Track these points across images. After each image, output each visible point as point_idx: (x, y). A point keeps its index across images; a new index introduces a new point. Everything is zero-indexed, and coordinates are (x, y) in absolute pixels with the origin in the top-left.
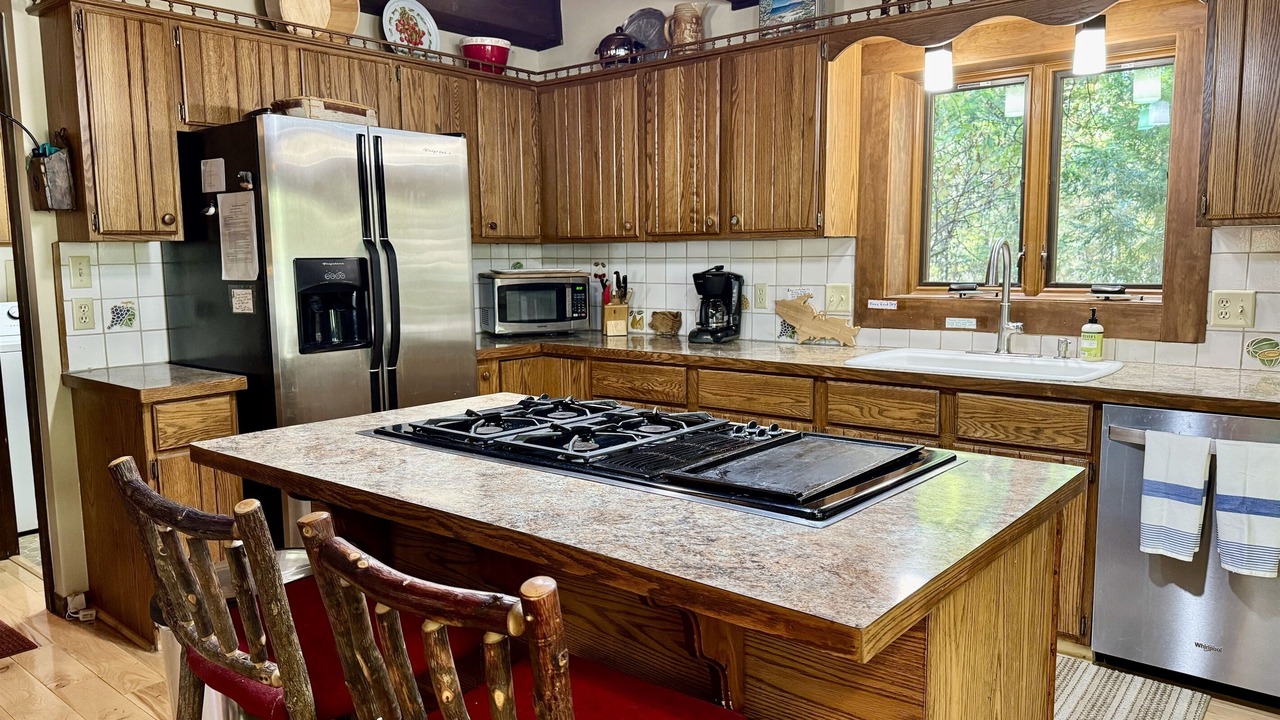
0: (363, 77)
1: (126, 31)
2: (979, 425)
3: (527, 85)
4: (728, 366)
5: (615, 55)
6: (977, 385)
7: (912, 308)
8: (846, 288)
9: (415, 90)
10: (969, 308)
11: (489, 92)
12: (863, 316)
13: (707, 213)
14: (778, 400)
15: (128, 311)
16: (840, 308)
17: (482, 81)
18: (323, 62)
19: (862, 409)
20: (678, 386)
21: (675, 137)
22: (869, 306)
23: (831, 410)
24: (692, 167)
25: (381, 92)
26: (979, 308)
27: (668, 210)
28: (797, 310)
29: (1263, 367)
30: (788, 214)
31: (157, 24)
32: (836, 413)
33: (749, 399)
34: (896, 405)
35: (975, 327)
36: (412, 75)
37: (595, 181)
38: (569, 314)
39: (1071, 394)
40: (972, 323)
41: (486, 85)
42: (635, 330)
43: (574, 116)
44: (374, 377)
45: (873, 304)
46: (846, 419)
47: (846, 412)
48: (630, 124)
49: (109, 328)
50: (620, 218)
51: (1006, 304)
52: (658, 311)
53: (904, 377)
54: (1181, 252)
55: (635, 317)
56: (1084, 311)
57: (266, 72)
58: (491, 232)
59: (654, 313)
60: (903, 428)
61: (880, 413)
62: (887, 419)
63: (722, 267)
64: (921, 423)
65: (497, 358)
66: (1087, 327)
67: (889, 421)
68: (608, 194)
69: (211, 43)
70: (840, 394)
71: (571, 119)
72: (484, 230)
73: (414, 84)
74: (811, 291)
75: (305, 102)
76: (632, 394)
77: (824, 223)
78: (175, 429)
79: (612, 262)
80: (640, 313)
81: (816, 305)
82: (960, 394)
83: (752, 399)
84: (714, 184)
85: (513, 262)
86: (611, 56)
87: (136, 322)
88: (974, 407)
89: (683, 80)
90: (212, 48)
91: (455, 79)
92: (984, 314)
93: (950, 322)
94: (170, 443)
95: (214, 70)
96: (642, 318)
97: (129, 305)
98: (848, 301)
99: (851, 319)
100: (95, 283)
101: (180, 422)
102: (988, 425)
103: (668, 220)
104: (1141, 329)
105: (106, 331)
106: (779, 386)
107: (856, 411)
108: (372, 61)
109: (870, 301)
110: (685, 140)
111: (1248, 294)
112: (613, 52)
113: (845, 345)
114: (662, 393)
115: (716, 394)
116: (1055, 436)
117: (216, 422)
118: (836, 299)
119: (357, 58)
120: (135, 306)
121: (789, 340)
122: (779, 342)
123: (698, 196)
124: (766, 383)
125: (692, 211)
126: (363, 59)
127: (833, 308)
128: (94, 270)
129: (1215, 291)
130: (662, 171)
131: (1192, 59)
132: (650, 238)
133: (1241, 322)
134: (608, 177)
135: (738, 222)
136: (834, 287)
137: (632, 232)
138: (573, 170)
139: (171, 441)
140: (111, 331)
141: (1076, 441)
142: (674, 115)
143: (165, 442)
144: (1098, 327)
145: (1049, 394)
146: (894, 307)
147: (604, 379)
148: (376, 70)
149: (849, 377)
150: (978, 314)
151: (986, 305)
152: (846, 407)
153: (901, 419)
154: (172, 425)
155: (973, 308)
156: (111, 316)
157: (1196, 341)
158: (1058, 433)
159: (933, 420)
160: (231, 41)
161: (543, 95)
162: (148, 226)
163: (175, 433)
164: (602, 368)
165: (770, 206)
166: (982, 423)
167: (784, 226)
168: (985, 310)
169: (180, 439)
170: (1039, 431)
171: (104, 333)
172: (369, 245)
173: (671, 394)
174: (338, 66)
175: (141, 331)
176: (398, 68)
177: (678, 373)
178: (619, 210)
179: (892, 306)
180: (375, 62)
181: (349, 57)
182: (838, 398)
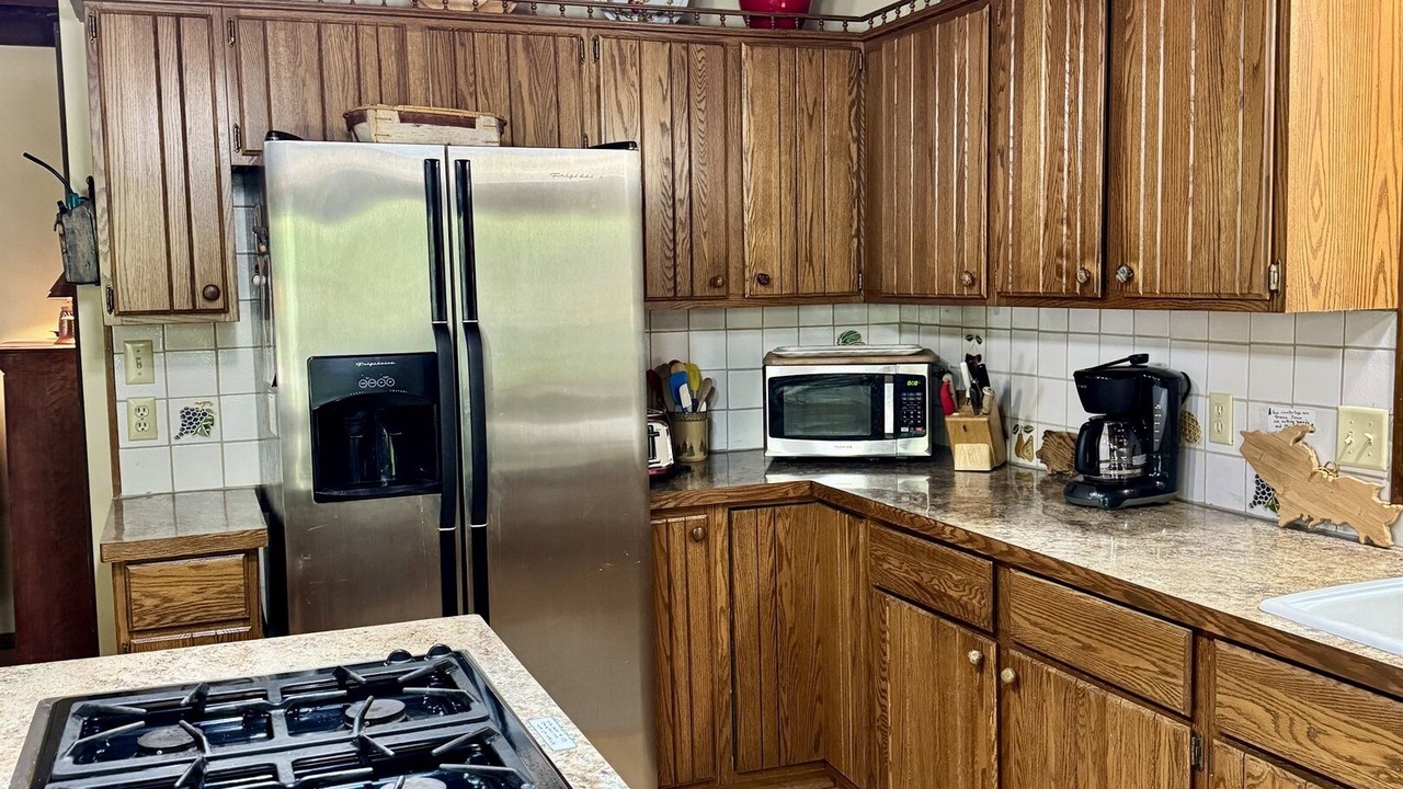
0: (533, 63)
1: (156, 33)
3: (844, 40)
4: (1050, 573)
8: (1377, 419)
9: (624, 71)
11: (764, 59)
13: (1083, 259)
14: (1132, 662)
15: (205, 414)
16: (1364, 460)
17: (751, 45)
18: (463, 45)
19: (1276, 717)
20: (979, 596)
21: (1037, 115)
23: (1224, 706)
24: (1061, 170)
25: (563, 81)
27: (1026, 252)
28: (1280, 455)
30: (1215, 267)
31: (202, 16)
32: (1230, 714)
33: (1085, 647)
34: (1343, 726)
36: (620, 49)
37: (929, 198)
38: (889, 427)
41: (758, 51)
42: (1021, 461)
43: (904, 89)
44: (447, 540)
46: (1247, 732)
47: (1248, 717)
48: (976, 96)
49: (177, 438)
50: (961, 264)
52: (1054, 429)
53: (1353, 666)
55: (1020, 435)
57: (368, 68)
58: (761, 290)
59: (1048, 433)
60: (1355, 782)
61: (1311, 736)
62: (1323, 754)
63: (1145, 358)
65: (724, 505)
67: (1328, 758)
68: (945, 222)
69: (282, 35)
70: (1239, 675)
71: (901, 94)
72: (747, 285)
73: (623, 63)
74: (1311, 417)
75: (370, 114)
77: (1284, 286)
78: (156, 602)
79: (991, 337)
80: (1028, 429)
81: (1320, 449)
83: (1091, 647)
84: (1092, 204)
85: (840, 331)
87: (214, 430)
89: (1050, 8)
90: (282, 42)
91: (699, 47)
94: (147, 622)
95: (285, 74)
96: (1031, 440)
97: (207, 407)
98: (1380, 447)
100: (159, 374)
101: (164, 591)
103: (1024, 269)
105: (173, 441)
107: (1267, 720)
108: (548, 35)
110: (1051, 120)
114: (958, 602)
115: (1035, 624)
117: (220, 593)
118: (1355, 440)
119: (523, 33)
120: (215, 408)
121: (1270, 515)
123: (1069, 226)
124: (1112, 621)
125: (1060, 254)
126: (534, 34)
127: (1351, 459)
128: (158, 359)
130: (1018, 178)
132: (1004, 301)
134: (945, 192)
135: (1130, 279)
136: (1354, 414)
137: (975, 291)
138: (902, 180)
139: (149, 619)
140: (179, 442)
142: (1036, 74)
143: (141, 619)
147: (884, 560)
148: (556, 48)
149: (1249, 642)
152: (1246, 706)
153: (1351, 760)
154: (152, 596)
156: (180, 421)
160: (313, 28)
161: (871, 54)
162: (181, 302)
163: (156, 606)
164: (882, 539)
165: (1185, 247)
167: (1208, 288)
169: (163, 617)
171: (170, 445)
172: (440, 330)
173: (970, 608)
174: (489, 49)
175: (222, 442)
176: (595, 40)
177: (980, 572)
178: (960, 250)
180: (554, 35)
181: (508, 33)
182: (1231, 682)
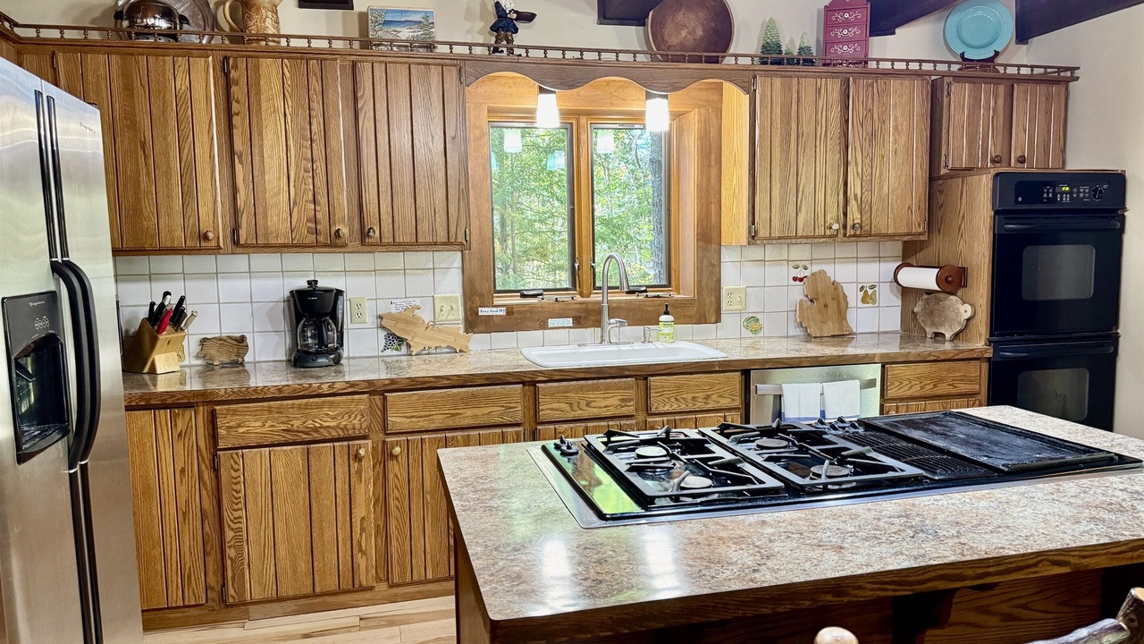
2: (666, 400)
4: (428, 385)
5: (153, 26)
6: (667, 369)
7: (519, 312)
8: (456, 298)
10: (566, 309)
12: (473, 323)
14: (487, 410)
16: (451, 317)
19: (571, 404)
20: (359, 417)
22: (480, 314)
23: (542, 410)
24: (307, 171)
26: (574, 310)
28: (407, 322)
29: (752, 335)
32: (548, 412)
33: (453, 415)
34: (602, 396)
35: (571, 325)
39: (730, 367)
40: (569, 322)
45: (483, 311)
46: (557, 416)
47: (556, 410)
51: (605, 304)
52: (209, 336)
53: (608, 371)
54: (705, 261)
56: (649, 306)
60: (608, 414)
61: (588, 405)
62: (593, 409)
64: (622, 407)
66: (663, 318)
67: (596, 410)
70: (552, 395)
74: (418, 302)
76: (290, 437)
82: (651, 378)
83: (457, 414)
86: (147, 26)
88: (663, 387)
89: (288, 74)
92: (577, 314)
93: (552, 322)
98: (458, 309)
99: (462, 326)
102: (673, 400)
104: (685, 316)
106: (488, 396)
107: (566, 407)
109: (480, 309)
110: (295, 141)
111: (742, 289)
112: (150, 21)
113: (461, 351)
114: (336, 427)
115: (410, 418)
116: (719, 399)
118: (445, 309)
121: (395, 353)
122: (383, 356)
124: (473, 396)
127: (444, 318)
129: (725, 287)
131: (706, 129)
132: (239, 250)
133: (740, 307)
136: (443, 298)
141: (733, 400)
144: (670, 318)
145: (717, 369)
146: (503, 313)
147: (239, 426)
149: (562, 377)
150: (574, 314)
151: (578, 306)
152: (556, 405)
153: (606, 407)
155: (570, 310)
157: (716, 322)
158: (720, 396)
159: (632, 403)
164: (235, 412)
166: (668, 399)
168: (579, 310)
170: (708, 397)
173: (349, 427)
177: (358, 402)
179: (502, 312)
182: (548, 398)
